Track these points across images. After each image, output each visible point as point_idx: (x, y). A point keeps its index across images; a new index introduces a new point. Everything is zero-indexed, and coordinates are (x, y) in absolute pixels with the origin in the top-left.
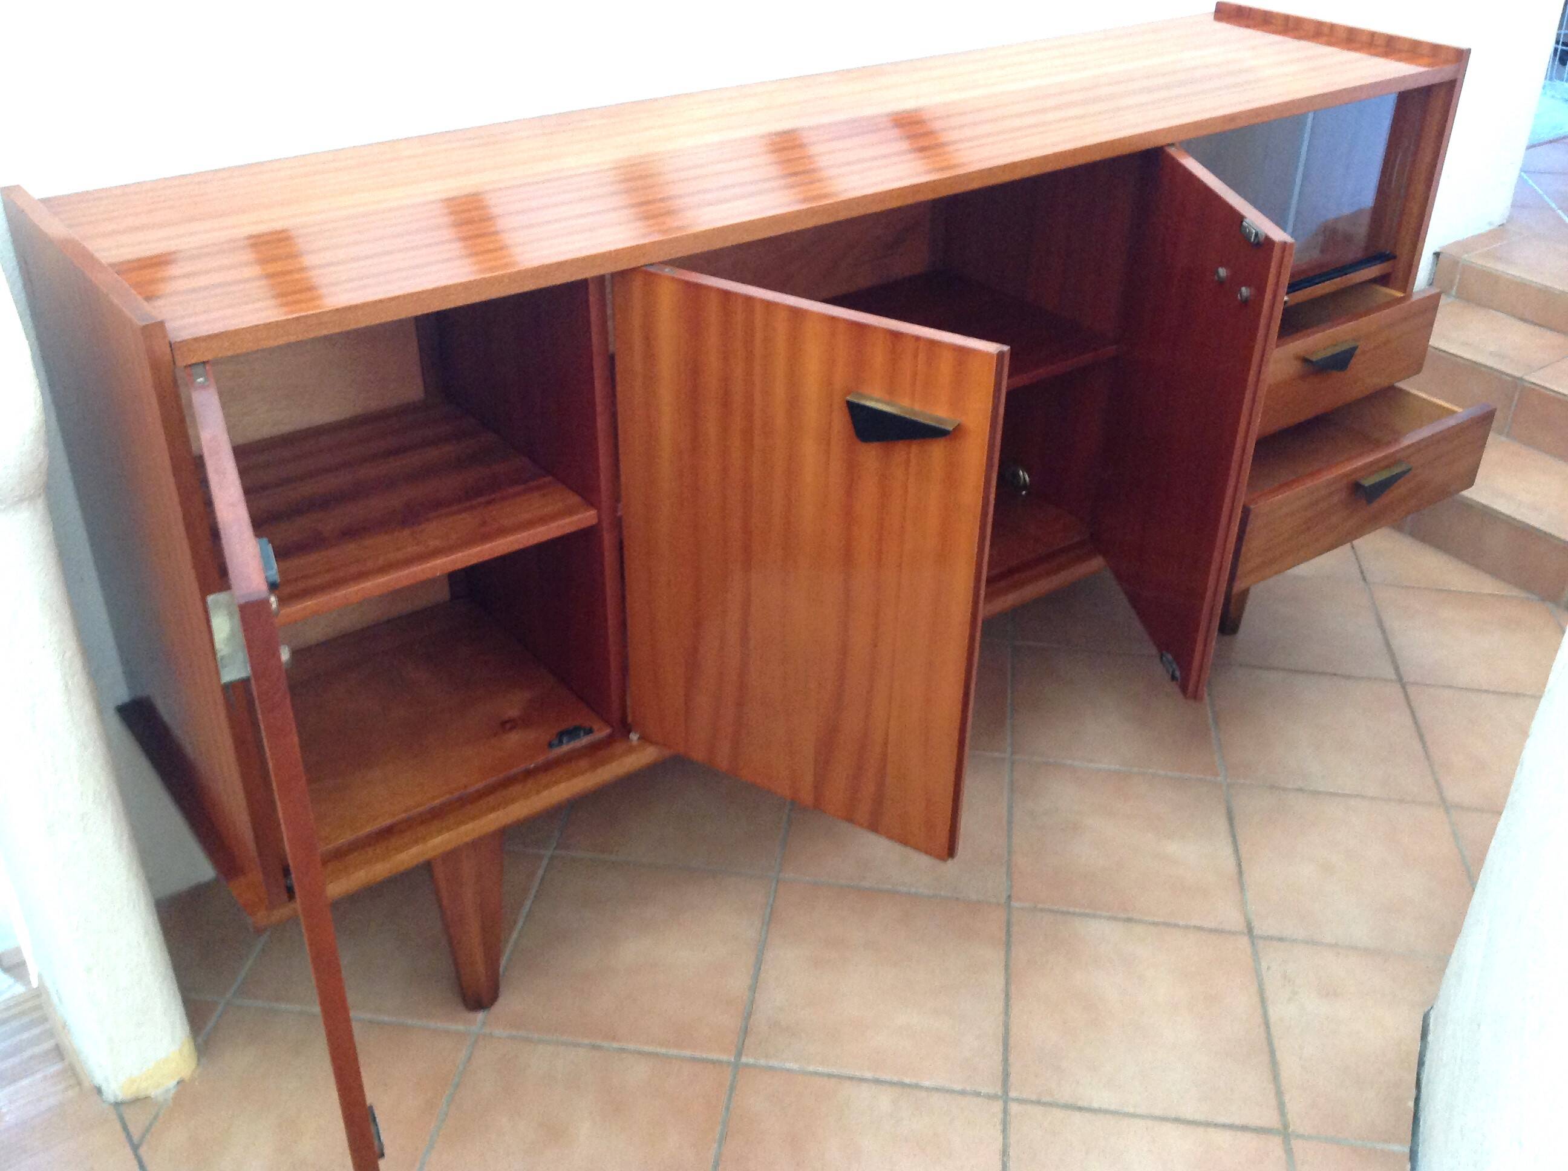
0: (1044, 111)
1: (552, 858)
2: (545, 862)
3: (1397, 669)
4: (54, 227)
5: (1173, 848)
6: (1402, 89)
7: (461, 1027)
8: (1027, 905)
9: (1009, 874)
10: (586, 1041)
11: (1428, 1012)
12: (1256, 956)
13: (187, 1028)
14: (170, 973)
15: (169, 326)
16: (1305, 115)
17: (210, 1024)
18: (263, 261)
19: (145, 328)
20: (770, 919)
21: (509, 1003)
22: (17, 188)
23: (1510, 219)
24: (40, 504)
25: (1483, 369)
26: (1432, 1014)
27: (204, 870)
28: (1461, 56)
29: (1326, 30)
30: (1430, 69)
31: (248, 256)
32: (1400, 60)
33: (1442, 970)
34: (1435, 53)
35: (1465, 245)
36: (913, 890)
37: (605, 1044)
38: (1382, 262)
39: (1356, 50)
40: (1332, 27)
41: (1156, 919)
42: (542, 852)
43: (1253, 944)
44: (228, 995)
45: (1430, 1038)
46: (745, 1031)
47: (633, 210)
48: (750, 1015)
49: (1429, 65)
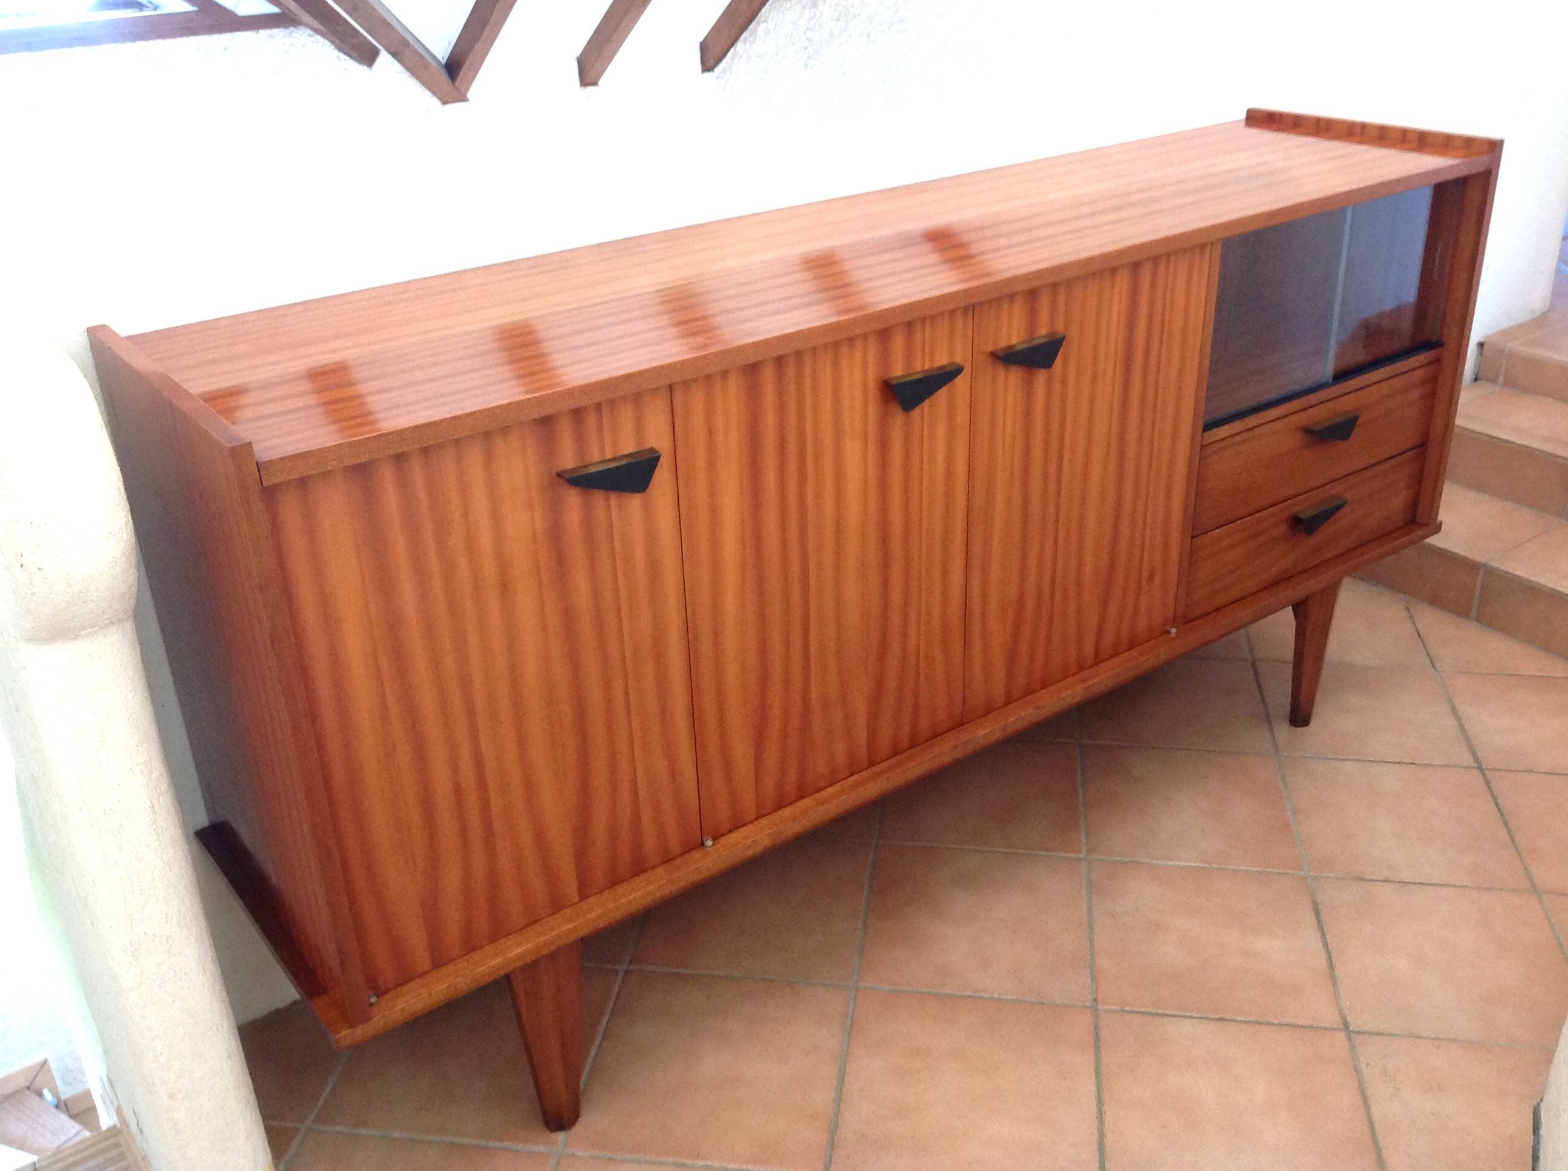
0: (1078, 218)
1: (627, 973)
2: (620, 978)
3: (1474, 753)
4: (141, 362)
5: (1261, 944)
6: (1438, 179)
7: (541, 1148)
8: (1114, 1007)
9: (1094, 978)
10: (671, 1160)
11: (1538, 1104)
12: (1352, 1049)
13: (270, 1156)
14: (252, 1098)
15: (256, 447)
16: (1343, 211)
17: (292, 1151)
18: (320, 391)
19: (233, 449)
20: (852, 1027)
21: (591, 1121)
22: (104, 327)
23: (1552, 307)
24: (129, 626)
25: (1537, 453)
26: (1542, 1105)
27: (286, 992)
28: (1494, 147)
29: (1358, 130)
30: (1465, 160)
31: (306, 386)
32: (1432, 153)
33: (1549, 1061)
34: (1469, 144)
35: (1508, 334)
36: (996, 996)
37: (689, 1162)
38: (1432, 349)
39: (1387, 146)
40: (1364, 126)
41: (1249, 1019)
42: (617, 967)
43: (1350, 1039)
44: (309, 1121)
45: (1543, 1131)
46: (832, 1145)
47: (677, 329)
48: (836, 1127)
49: (1464, 157)
